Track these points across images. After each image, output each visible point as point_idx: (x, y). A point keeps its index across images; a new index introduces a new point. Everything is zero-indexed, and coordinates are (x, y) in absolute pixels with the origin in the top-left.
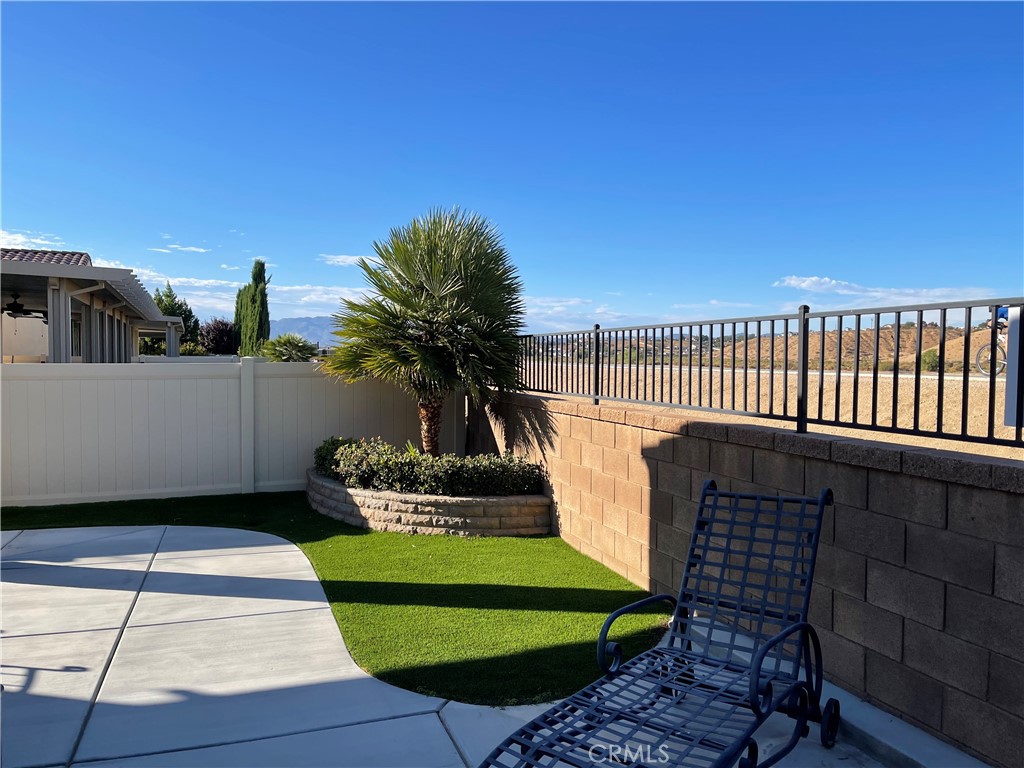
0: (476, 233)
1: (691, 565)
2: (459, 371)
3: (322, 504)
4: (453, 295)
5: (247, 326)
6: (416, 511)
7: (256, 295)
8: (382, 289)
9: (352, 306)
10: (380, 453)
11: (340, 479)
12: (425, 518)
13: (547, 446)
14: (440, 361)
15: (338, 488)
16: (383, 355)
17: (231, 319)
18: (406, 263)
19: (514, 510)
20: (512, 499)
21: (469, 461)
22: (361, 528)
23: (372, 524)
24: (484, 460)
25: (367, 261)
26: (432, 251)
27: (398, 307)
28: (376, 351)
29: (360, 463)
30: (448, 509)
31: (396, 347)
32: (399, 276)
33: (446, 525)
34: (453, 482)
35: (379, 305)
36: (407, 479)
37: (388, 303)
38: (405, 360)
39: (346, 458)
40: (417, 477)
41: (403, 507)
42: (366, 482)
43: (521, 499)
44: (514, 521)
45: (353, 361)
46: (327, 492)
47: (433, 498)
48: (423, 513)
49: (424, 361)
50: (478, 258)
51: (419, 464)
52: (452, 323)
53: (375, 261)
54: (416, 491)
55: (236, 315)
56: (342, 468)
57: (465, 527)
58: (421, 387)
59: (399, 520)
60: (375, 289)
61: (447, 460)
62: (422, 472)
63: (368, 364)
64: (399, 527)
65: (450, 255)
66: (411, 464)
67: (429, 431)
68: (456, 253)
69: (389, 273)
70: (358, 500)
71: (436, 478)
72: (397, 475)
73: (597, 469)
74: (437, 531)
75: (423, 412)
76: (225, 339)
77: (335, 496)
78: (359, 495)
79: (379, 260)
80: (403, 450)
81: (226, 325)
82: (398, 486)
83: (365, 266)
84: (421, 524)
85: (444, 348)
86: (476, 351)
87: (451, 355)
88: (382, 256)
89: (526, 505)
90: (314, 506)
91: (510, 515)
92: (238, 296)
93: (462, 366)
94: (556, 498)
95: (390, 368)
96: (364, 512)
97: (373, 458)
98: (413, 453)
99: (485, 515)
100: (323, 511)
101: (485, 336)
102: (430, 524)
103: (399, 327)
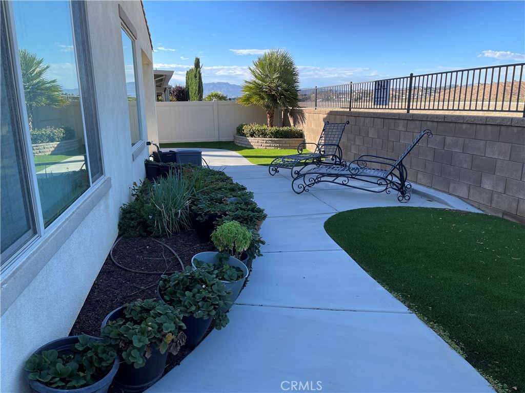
0: (284, 57)
1: (321, 138)
2: (278, 101)
3: (239, 143)
4: (277, 78)
5: (193, 88)
6: (266, 143)
7: (195, 74)
8: (256, 76)
9: (246, 82)
10: (256, 127)
11: (244, 135)
12: (269, 145)
13: (304, 123)
14: (273, 98)
15: (244, 137)
16: (257, 97)
17: (184, 85)
18: (263, 68)
19: (294, 142)
20: (294, 139)
21: (281, 129)
22: (251, 148)
23: (254, 147)
24: (285, 128)
25: (251, 67)
26: (270, 64)
27: (260, 82)
28: (254, 96)
29: (250, 130)
30: (275, 142)
31: (260, 95)
32: (261, 72)
33: (274, 146)
34: (277, 134)
35: (255, 81)
36: (264, 134)
37: (257, 81)
38: (263, 98)
39: (247, 129)
40: (266, 133)
41: (263, 142)
42: (252, 135)
43: (296, 139)
44: (294, 145)
45: (248, 99)
46: (241, 139)
47: (271, 139)
48: (268, 143)
49: (268, 99)
50: (285, 65)
51: (267, 130)
52: (277, 86)
53: (253, 67)
54: (266, 137)
55: (187, 83)
56: (245, 132)
57: (280, 147)
58: (268, 107)
59: (262, 145)
60: (254, 77)
61: (274, 129)
62: (268, 132)
63: (252, 100)
64: (262, 147)
65: (276, 65)
66: (264, 129)
67: (270, 121)
68: (278, 64)
69: (257, 71)
70: (250, 141)
71: (272, 133)
72: (261, 133)
73: (315, 127)
74: (272, 148)
75: (268, 115)
76: (181, 95)
77: (243, 140)
78: (250, 139)
79: (254, 67)
80: (262, 125)
81: (181, 88)
82: (261, 136)
83: (250, 69)
84: (268, 146)
85: (274, 95)
86: (283, 95)
87: (276, 97)
88: (255, 65)
89: (297, 140)
90: (237, 144)
91: (292, 143)
92: (187, 74)
93: (279, 100)
94: (305, 138)
95: (258, 101)
96: (252, 144)
97: (254, 128)
98: (265, 127)
99: (285, 143)
100: (239, 145)
101: (286, 91)
102: (270, 146)
103: (260, 88)
